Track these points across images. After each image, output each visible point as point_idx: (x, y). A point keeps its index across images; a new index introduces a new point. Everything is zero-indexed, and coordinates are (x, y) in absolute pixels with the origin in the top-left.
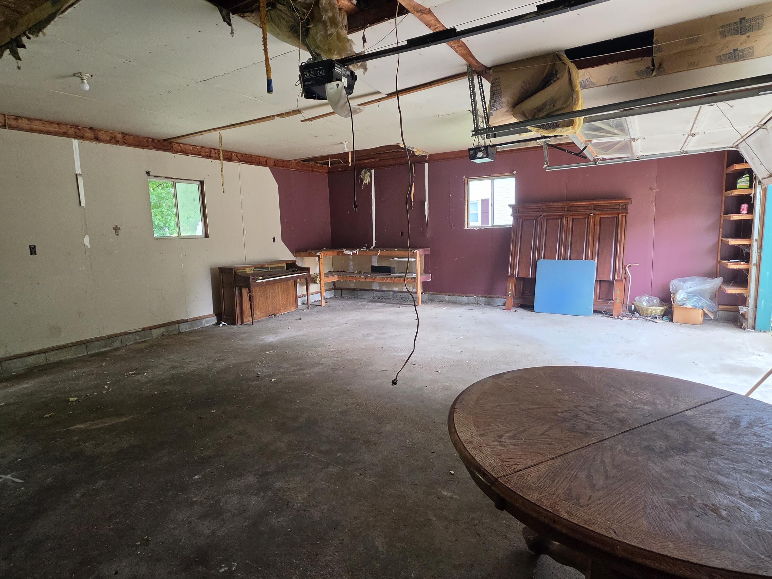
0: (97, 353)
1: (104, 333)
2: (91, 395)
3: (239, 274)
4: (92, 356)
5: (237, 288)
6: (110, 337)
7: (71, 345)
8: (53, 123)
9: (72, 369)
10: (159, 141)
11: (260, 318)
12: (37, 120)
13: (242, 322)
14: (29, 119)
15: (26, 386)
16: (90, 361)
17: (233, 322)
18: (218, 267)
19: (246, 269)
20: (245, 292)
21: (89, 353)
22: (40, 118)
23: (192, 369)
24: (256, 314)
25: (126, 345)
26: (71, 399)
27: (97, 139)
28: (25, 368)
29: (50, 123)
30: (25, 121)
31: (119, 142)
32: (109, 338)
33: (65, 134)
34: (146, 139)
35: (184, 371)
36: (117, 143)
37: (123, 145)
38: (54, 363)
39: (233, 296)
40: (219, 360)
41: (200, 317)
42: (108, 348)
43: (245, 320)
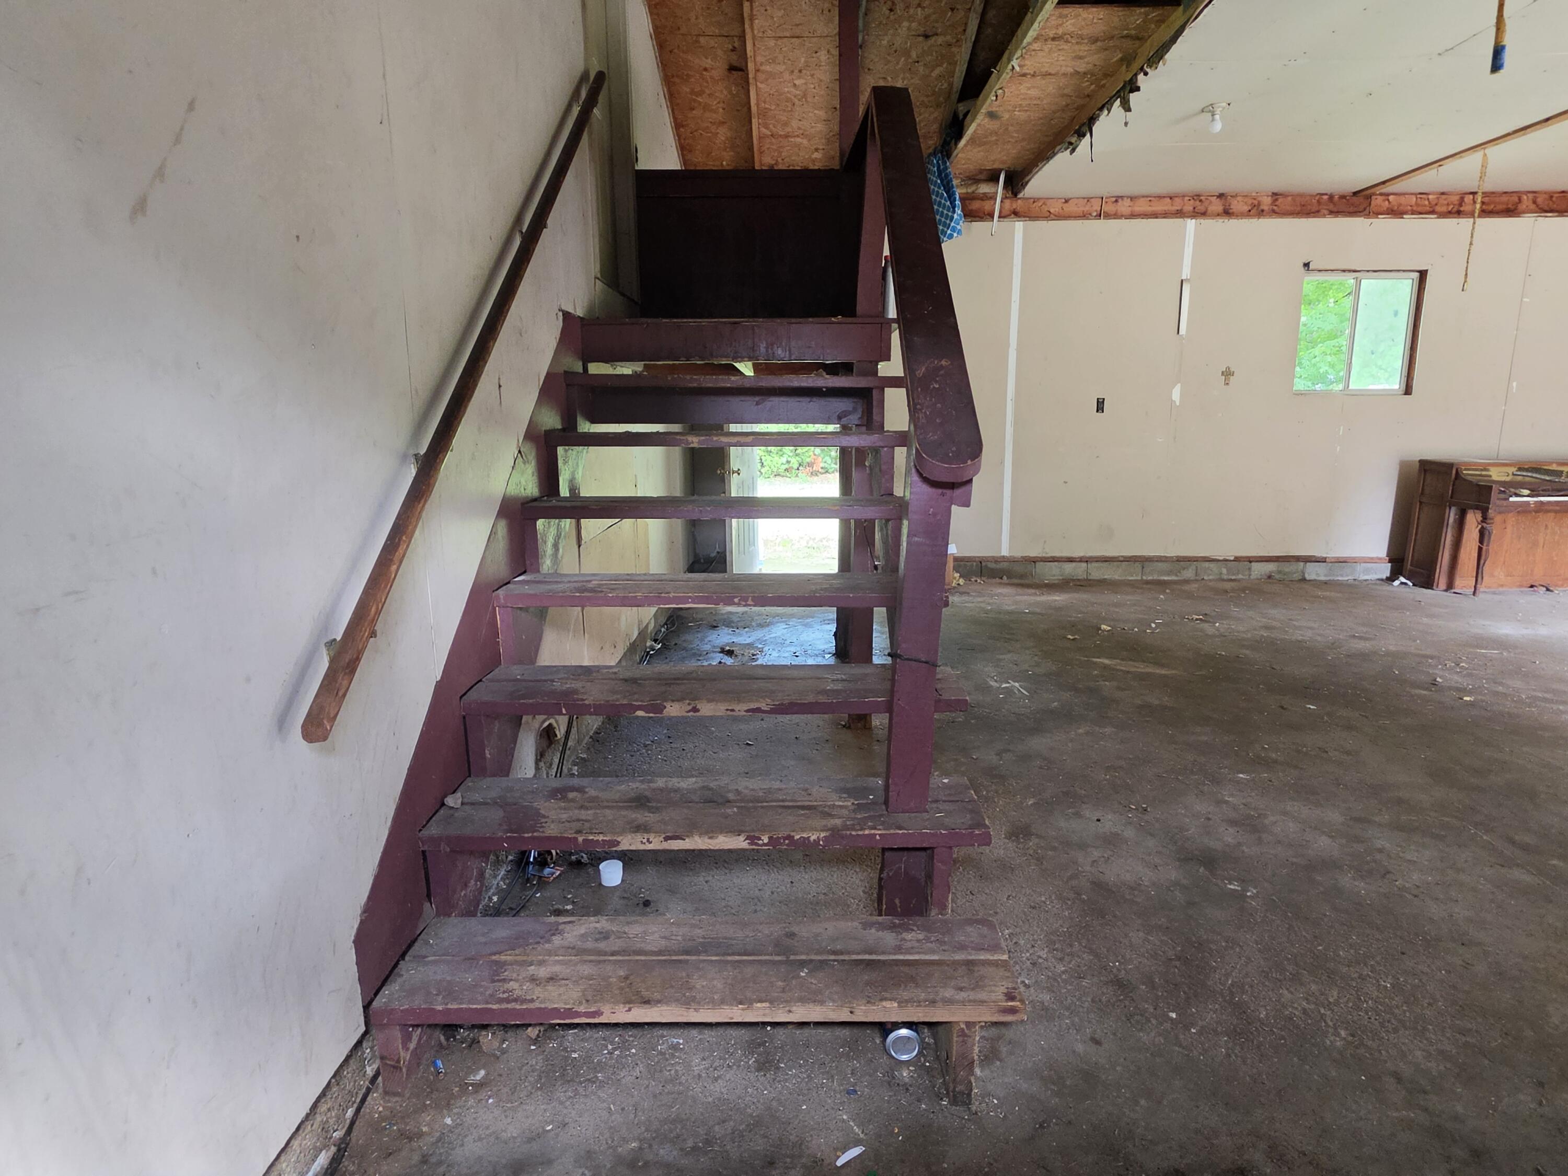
0: (1156, 580)
1: (1173, 552)
2: (1129, 629)
3: (1469, 478)
4: (1147, 582)
5: (1453, 510)
6: (1180, 559)
7: (1122, 559)
8: (1164, 197)
9: (1116, 593)
10: (1343, 197)
11: (1502, 586)
12: (1143, 197)
13: (1450, 586)
14: (1132, 198)
15: (1057, 598)
16: (1142, 588)
17: (1426, 581)
18: (1419, 459)
19: (1492, 469)
20: (1473, 519)
21: (1144, 578)
22: (1146, 194)
23: (1300, 638)
24: (1492, 575)
25: (1203, 579)
26: (1104, 627)
27: (1227, 213)
28: (1061, 578)
29: (1160, 197)
30: (1127, 202)
31: (1264, 213)
32: (1177, 561)
33: (1180, 214)
34: (1317, 198)
35: (1286, 637)
36: (1261, 213)
37: (1270, 216)
38: (1094, 580)
39: (1439, 525)
40: (1361, 638)
41: (1354, 558)
42: (1174, 578)
43: (1458, 582)
